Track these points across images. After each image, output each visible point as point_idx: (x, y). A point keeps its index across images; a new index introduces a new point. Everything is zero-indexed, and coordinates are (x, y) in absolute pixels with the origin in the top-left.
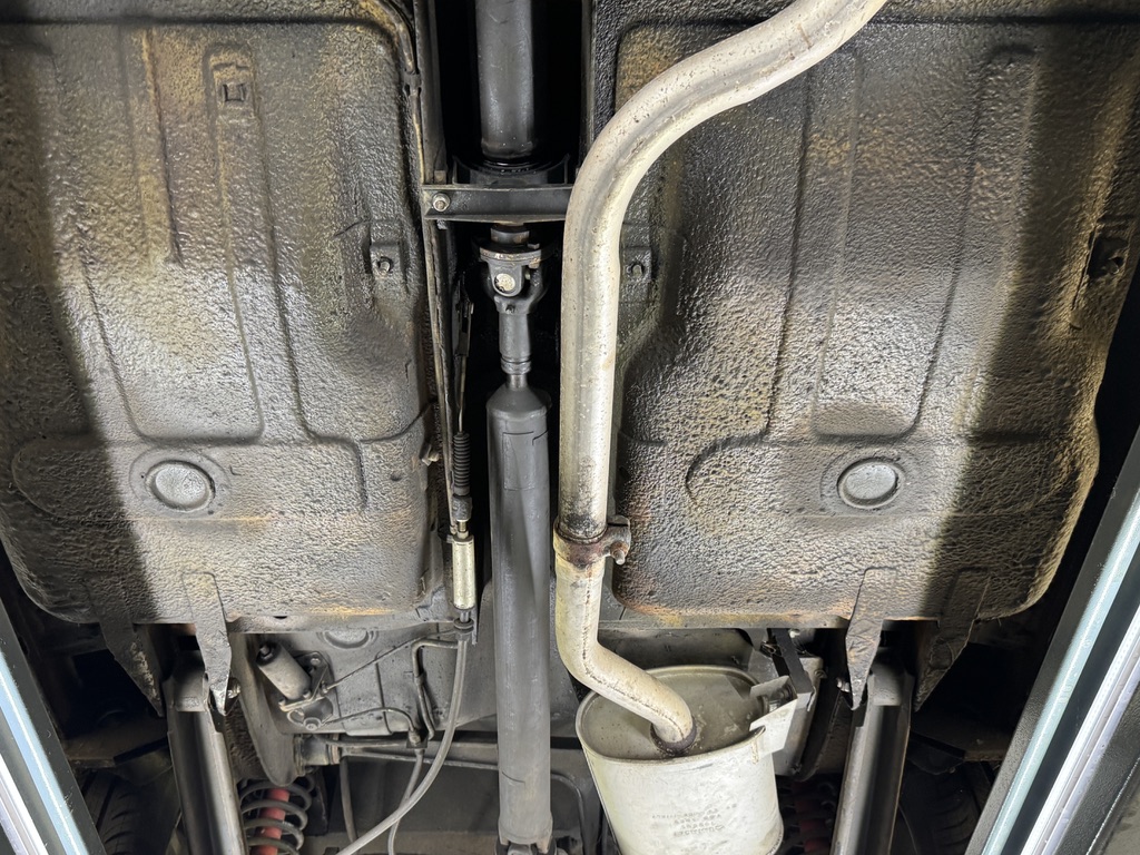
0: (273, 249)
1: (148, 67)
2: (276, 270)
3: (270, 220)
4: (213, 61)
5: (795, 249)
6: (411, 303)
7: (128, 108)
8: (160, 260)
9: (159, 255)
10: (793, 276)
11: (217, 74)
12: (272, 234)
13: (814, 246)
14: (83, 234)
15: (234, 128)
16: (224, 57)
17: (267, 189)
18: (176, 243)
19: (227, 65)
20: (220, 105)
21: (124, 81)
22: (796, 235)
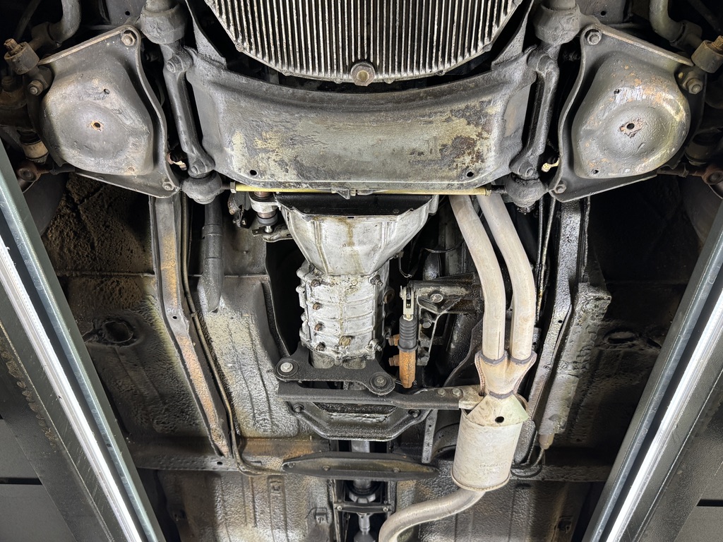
0: (286, 525)
1: (250, 481)
2: (286, 530)
3: (286, 517)
4: (270, 480)
5: (456, 530)
6: (329, 525)
7: (243, 490)
8: (251, 527)
9: (250, 526)
10: (456, 537)
11: (271, 484)
12: (286, 521)
13: (462, 530)
14: (226, 520)
15: (276, 497)
16: (274, 480)
17: (285, 510)
18: (255, 522)
19: (275, 482)
20: (272, 491)
21: (243, 484)
22: (456, 527)
